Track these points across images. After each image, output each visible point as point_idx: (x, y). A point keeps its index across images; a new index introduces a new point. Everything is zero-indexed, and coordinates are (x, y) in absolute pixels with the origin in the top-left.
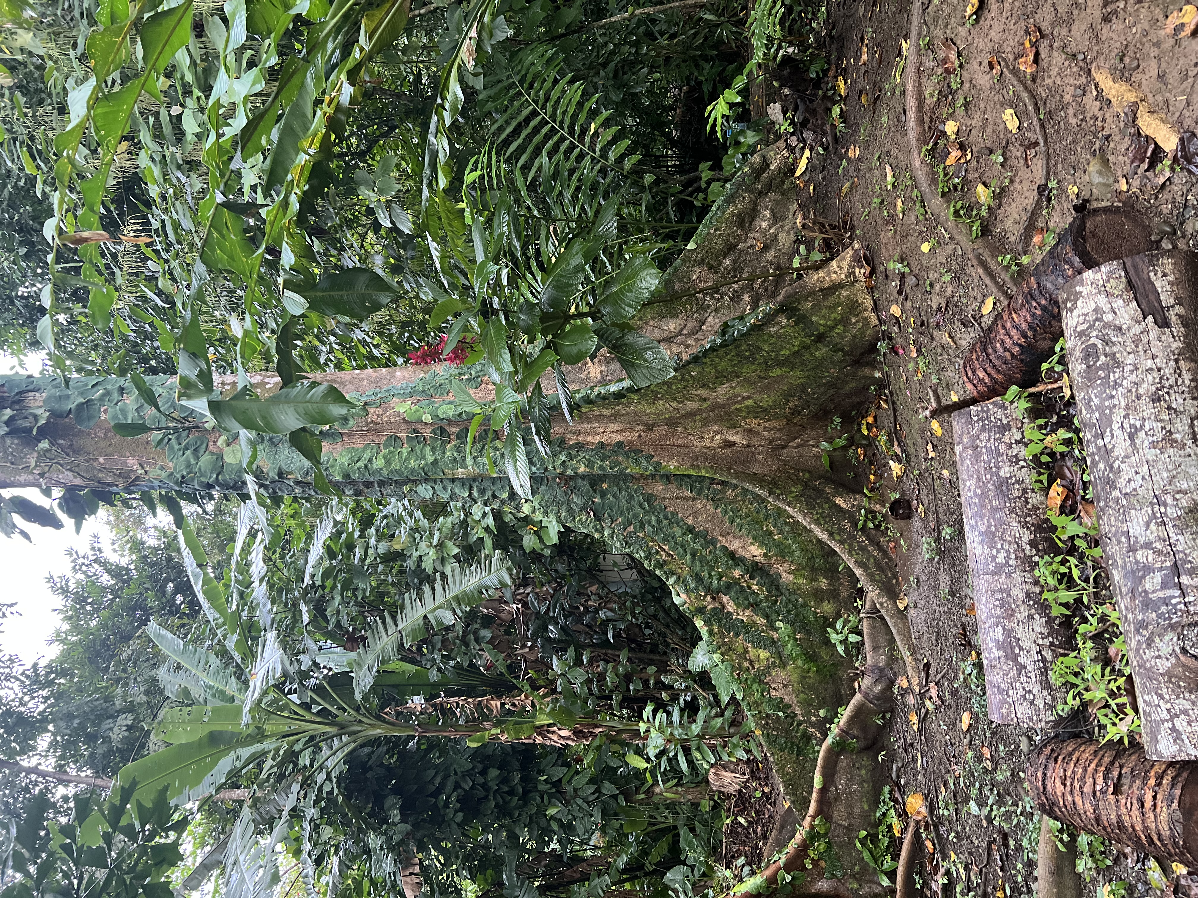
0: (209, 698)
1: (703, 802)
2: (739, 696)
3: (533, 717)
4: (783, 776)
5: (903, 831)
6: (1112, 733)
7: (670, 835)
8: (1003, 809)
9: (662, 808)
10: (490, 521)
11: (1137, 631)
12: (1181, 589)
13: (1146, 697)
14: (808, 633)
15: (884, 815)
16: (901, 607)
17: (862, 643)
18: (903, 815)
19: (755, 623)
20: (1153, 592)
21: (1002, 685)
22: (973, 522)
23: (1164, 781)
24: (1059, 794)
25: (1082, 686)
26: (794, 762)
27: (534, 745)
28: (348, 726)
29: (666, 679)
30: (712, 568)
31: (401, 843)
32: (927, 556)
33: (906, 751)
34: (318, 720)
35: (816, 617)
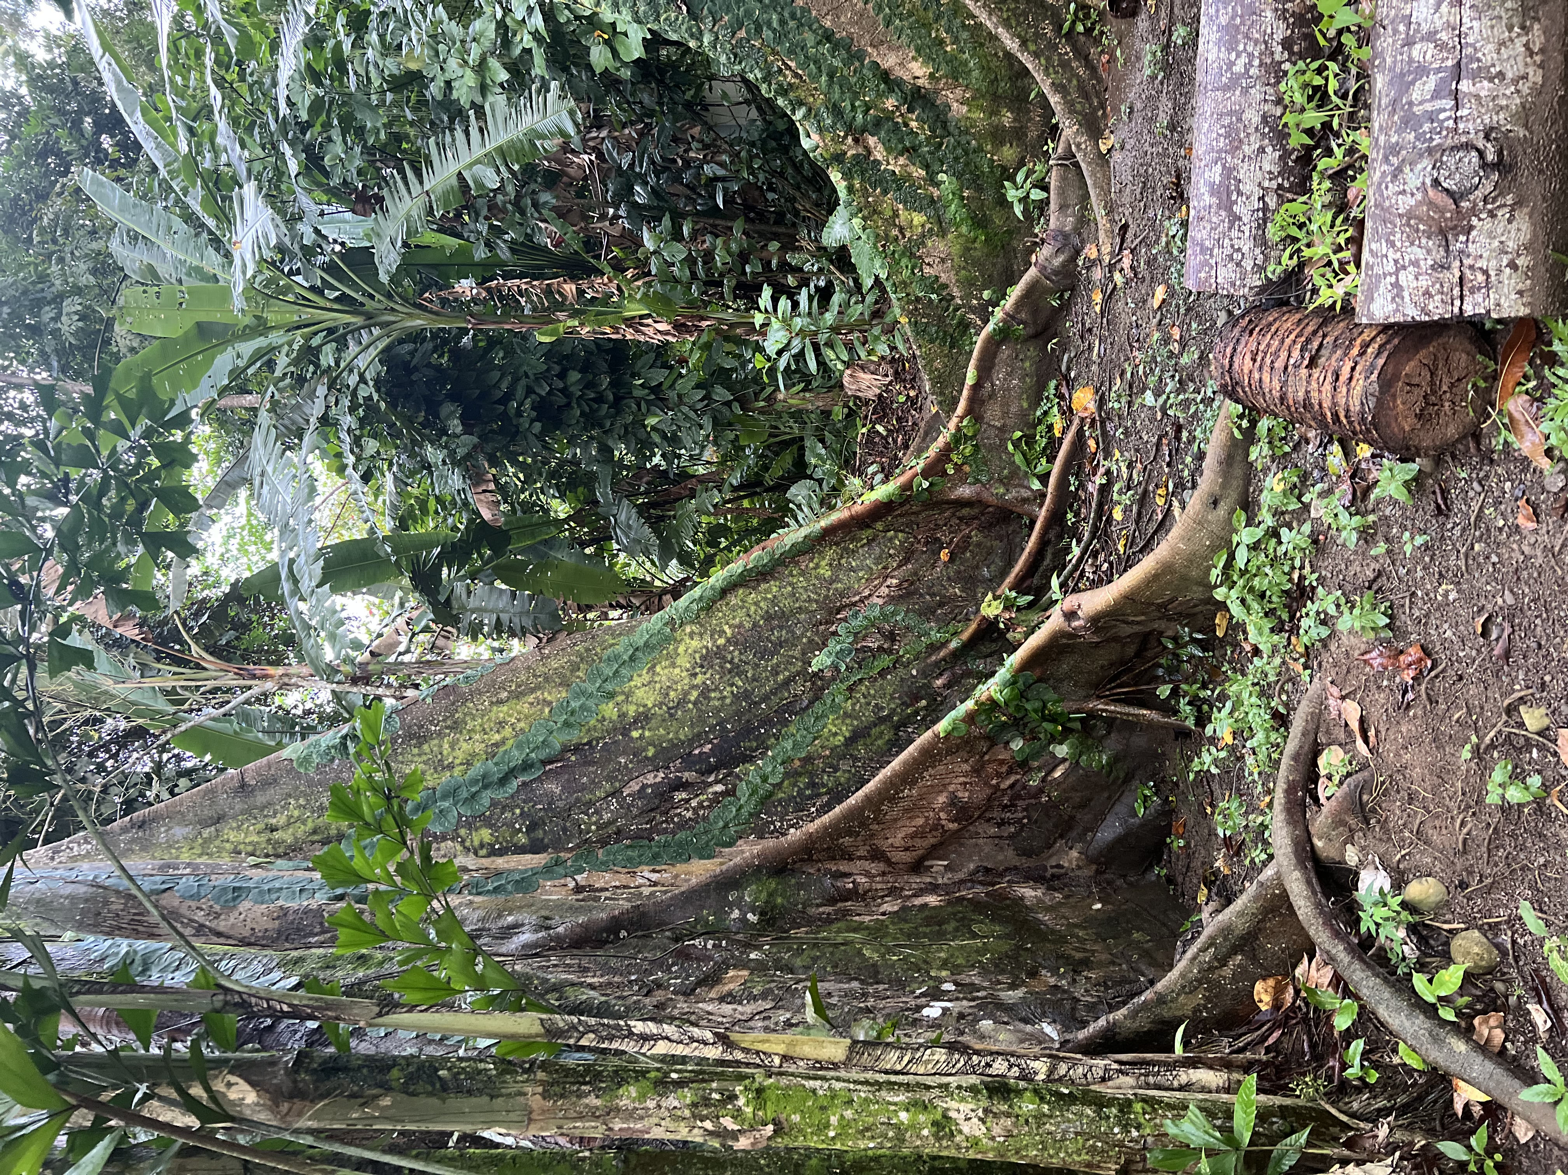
0: (184, 278)
1: (836, 408)
2: (883, 275)
3: (619, 305)
4: (931, 372)
5: (1064, 432)
6: (1325, 297)
7: (795, 447)
8: (1181, 397)
9: (786, 417)
10: (537, 21)
11: (1386, 159)
12: (1456, 99)
13: (1374, 246)
14: (979, 189)
15: (1046, 413)
16: (1104, 149)
17: (1047, 201)
18: (1068, 413)
19: (910, 175)
20: (1421, 103)
21: (1207, 243)
22: (1212, 11)
23: (1370, 350)
24: (1246, 371)
25: (1305, 241)
26: (946, 356)
27: (624, 341)
28: (376, 315)
29: (793, 259)
30: (856, 96)
31: (468, 456)
32: (1148, 72)
33: (1082, 337)
34: (336, 307)
35: (991, 167)
